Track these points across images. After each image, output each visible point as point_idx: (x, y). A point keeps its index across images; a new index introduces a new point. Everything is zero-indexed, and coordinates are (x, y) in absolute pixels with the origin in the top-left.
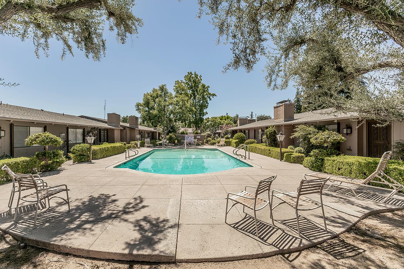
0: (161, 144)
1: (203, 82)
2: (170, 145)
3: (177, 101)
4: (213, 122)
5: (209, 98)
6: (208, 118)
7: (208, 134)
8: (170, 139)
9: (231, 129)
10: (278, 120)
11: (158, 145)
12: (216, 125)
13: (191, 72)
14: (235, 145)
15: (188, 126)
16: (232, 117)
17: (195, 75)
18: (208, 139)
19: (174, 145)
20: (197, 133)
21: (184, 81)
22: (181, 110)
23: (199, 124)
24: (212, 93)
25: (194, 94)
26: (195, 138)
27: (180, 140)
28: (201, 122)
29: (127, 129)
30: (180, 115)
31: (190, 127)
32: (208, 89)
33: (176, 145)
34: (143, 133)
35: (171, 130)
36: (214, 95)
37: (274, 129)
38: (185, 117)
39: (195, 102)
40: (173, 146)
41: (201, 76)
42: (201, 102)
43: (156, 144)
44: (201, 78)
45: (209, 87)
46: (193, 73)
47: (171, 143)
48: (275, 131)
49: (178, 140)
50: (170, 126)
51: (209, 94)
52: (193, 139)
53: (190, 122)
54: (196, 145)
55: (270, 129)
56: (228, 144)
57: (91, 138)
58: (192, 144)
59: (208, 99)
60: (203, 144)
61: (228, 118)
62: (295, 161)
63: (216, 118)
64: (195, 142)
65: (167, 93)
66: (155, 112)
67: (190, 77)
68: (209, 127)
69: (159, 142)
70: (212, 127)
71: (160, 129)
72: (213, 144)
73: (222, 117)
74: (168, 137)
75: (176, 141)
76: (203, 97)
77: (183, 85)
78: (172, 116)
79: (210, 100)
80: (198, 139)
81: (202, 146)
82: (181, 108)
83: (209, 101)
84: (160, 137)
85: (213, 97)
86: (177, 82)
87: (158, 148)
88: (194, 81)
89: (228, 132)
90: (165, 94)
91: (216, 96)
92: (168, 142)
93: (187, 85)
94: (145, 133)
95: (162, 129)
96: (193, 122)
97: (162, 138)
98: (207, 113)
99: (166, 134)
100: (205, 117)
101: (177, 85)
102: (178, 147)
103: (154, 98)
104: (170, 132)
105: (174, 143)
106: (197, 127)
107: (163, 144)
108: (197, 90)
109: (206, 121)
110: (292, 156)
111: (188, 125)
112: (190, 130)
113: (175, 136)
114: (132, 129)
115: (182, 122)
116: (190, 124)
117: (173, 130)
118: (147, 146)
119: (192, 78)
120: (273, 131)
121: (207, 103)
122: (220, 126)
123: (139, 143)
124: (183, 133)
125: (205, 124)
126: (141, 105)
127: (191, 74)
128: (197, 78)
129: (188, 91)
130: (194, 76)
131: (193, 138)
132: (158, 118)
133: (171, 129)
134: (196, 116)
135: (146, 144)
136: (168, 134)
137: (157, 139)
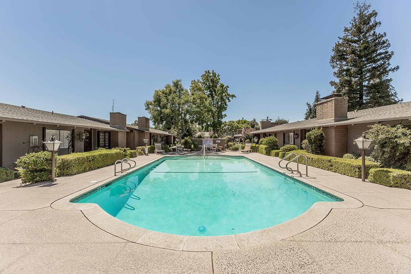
0: (174, 150)
1: (221, 82)
2: (186, 151)
3: (194, 99)
4: (230, 126)
5: (228, 99)
6: (225, 122)
7: (229, 138)
8: (186, 144)
9: (252, 133)
10: (324, 120)
11: (171, 150)
12: (233, 129)
13: (208, 71)
14: (264, 151)
15: (205, 130)
16: (249, 122)
17: (213, 73)
18: (229, 144)
19: (190, 151)
20: (216, 137)
21: (201, 80)
22: (198, 109)
23: (217, 127)
24: (231, 94)
25: (212, 95)
26: (214, 142)
27: (197, 144)
28: (220, 125)
29: (135, 132)
30: (197, 116)
31: (208, 131)
32: (227, 89)
33: (192, 150)
34: (156, 137)
35: (187, 134)
36: (233, 96)
37: (320, 131)
38: (203, 118)
39: (213, 103)
40: (188, 151)
41: (219, 76)
42: (220, 103)
43: (169, 150)
44: (219, 77)
45: (228, 87)
46: (211, 72)
47: (186, 148)
48: (322, 134)
49: (194, 145)
50: (186, 129)
51: (229, 95)
52: (212, 144)
53: (207, 124)
54: (216, 151)
55: (315, 131)
56: (254, 150)
57: (52, 142)
58: (211, 150)
59: (227, 101)
60: (223, 149)
61: (245, 122)
62: (397, 183)
63: (233, 122)
64: (215, 147)
65: (182, 90)
66: (167, 111)
67: (208, 76)
68: (226, 131)
69: (173, 147)
70: (229, 131)
71: (174, 132)
72: (236, 149)
73: (239, 121)
74: (183, 141)
75: (192, 146)
76: (222, 98)
77: (200, 85)
78: (188, 117)
79: (229, 101)
80: (219, 144)
81: (223, 152)
82: (198, 107)
83: (227, 103)
84: (175, 141)
85: (232, 99)
86: (194, 82)
87: (170, 154)
88: (212, 81)
89: (249, 135)
90: (179, 91)
91: (235, 97)
92: (183, 147)
93: (204, 85)
94: (158, 137)
95: (177, 133)
96: (211, 125)
97: (177, 142)
98: (226, 116)
99: (180, 137)
100: (223, 120)
101: (194, 85)
102: (195, 153)
103: (166, 95)
104: (185, 135)
105: (190, 148)
106: (215, 130)
107: (178, 149)
108: (215, 91)
109: (223, 125)
110: (391, 174)
111: (205, 128)
112: (207, 134)
113: (192, 140)
114: (141, 132)
115: (199, 124)
116: (208, 127)
117: (189, 133)
118: (158, 152)
119: (210, 77)
120: (320, 134)
121: (226, 105)
122: (238, 131)
123: (147, 148)
124: (200, 137)
125: (222, 129)
126: (151, 104)
127: (209, 73)
128: (215, 76)
129: (206, 92)
130: (211, 75)
131: (212, 142)
132: (172, 119)
133: (187, 132)
134: (214, 118)
135: (156, 150)
136: (183, 138)
137: (171, 144)
